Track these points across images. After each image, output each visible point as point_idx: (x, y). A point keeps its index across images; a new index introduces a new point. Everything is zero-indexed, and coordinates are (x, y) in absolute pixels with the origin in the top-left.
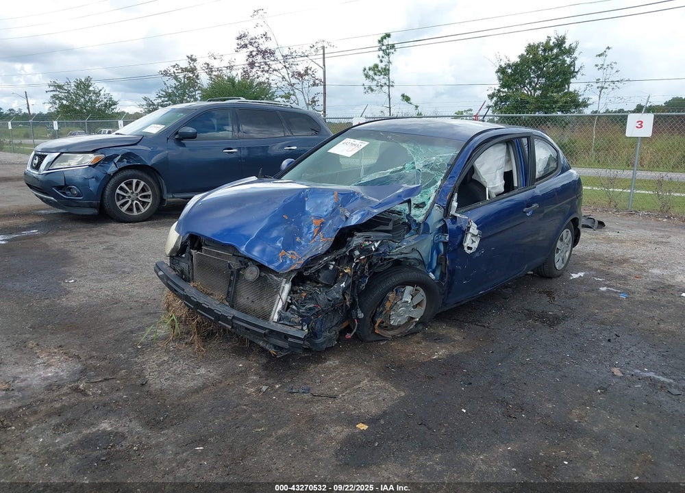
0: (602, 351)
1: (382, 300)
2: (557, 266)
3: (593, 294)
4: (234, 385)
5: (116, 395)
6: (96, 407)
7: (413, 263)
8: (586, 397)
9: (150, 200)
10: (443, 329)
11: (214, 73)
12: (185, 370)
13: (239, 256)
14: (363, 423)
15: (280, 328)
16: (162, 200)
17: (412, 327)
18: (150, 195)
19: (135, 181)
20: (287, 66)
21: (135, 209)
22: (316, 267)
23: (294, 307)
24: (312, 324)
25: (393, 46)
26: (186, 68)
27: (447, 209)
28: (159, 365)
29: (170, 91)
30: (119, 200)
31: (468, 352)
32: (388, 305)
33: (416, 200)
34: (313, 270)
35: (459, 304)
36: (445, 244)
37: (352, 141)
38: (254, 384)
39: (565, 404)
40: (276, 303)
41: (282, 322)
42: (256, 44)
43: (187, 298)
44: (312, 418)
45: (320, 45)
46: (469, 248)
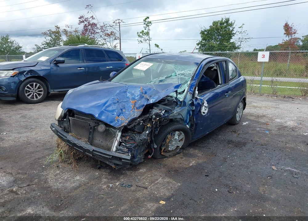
0: (265, 158)
1: (165, 139)
2: (237, 120)
3: (255, 132)
4: (95, 184)
5: (33, 194)
6: (23, 201)
7: (178, 120)
8: (264, 181)
9: (42, 93)
10: (191, 151)
11: (68, 34)
12: (69, 177)
13: (94, 120)
14: (163, 201)
15: (117, 155)
16: (48, 93)
17: (178, 151)
18: (42, 90)
19: (35, 84)
20: (103, 31)
21: (35, 97)
22: (134, 124)
23: (124, 144)
24: (133, 152)
25: (150, 23)
26: (55, 32)
27: (193, 94)
28: (55, 176)
29: (48, 42)
30: (26, 93)
31: (205, 161)
32: (168, 141)
33: (179, 90)
34: (132, 125)
35: (198, 139)
36: (193, 111)
37: (145, 63)
38: (105, 183)
39: (256, 185)
40: (114, 142)
41: (118, 152)
42: (88, 21)
43: (68, 141)
44: (138, 200)
45: (117, 21)
46: (204, 113)
